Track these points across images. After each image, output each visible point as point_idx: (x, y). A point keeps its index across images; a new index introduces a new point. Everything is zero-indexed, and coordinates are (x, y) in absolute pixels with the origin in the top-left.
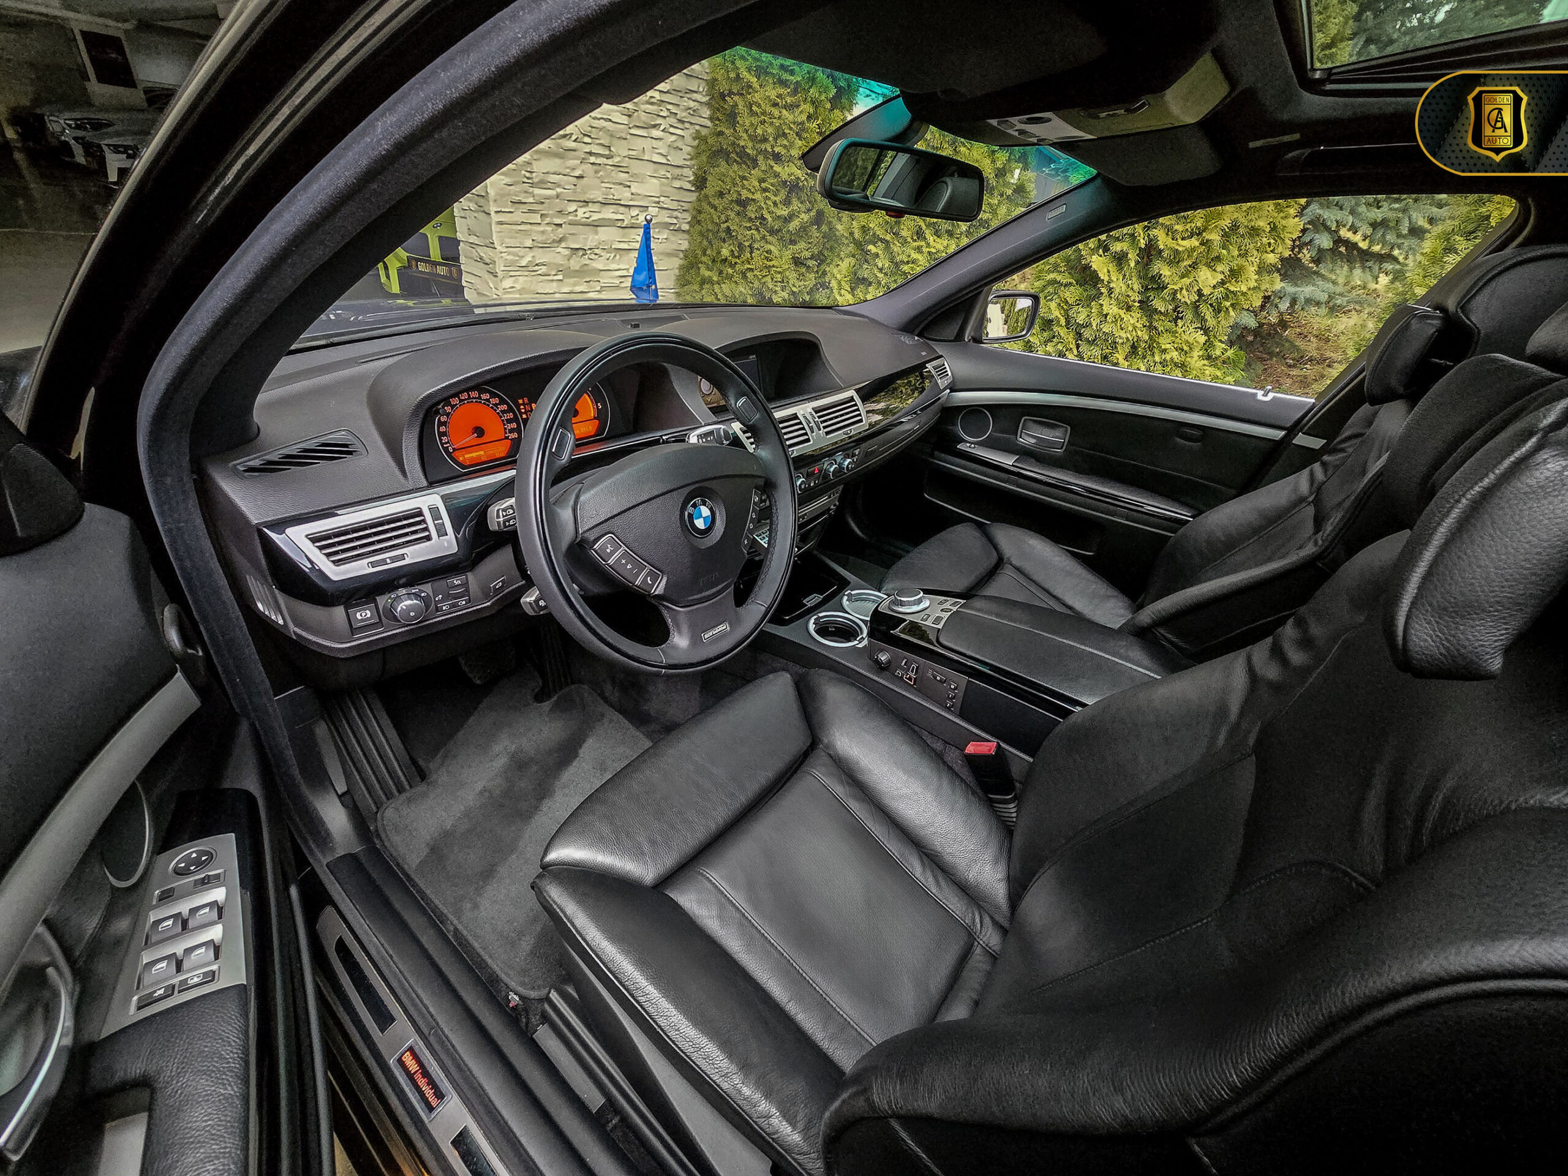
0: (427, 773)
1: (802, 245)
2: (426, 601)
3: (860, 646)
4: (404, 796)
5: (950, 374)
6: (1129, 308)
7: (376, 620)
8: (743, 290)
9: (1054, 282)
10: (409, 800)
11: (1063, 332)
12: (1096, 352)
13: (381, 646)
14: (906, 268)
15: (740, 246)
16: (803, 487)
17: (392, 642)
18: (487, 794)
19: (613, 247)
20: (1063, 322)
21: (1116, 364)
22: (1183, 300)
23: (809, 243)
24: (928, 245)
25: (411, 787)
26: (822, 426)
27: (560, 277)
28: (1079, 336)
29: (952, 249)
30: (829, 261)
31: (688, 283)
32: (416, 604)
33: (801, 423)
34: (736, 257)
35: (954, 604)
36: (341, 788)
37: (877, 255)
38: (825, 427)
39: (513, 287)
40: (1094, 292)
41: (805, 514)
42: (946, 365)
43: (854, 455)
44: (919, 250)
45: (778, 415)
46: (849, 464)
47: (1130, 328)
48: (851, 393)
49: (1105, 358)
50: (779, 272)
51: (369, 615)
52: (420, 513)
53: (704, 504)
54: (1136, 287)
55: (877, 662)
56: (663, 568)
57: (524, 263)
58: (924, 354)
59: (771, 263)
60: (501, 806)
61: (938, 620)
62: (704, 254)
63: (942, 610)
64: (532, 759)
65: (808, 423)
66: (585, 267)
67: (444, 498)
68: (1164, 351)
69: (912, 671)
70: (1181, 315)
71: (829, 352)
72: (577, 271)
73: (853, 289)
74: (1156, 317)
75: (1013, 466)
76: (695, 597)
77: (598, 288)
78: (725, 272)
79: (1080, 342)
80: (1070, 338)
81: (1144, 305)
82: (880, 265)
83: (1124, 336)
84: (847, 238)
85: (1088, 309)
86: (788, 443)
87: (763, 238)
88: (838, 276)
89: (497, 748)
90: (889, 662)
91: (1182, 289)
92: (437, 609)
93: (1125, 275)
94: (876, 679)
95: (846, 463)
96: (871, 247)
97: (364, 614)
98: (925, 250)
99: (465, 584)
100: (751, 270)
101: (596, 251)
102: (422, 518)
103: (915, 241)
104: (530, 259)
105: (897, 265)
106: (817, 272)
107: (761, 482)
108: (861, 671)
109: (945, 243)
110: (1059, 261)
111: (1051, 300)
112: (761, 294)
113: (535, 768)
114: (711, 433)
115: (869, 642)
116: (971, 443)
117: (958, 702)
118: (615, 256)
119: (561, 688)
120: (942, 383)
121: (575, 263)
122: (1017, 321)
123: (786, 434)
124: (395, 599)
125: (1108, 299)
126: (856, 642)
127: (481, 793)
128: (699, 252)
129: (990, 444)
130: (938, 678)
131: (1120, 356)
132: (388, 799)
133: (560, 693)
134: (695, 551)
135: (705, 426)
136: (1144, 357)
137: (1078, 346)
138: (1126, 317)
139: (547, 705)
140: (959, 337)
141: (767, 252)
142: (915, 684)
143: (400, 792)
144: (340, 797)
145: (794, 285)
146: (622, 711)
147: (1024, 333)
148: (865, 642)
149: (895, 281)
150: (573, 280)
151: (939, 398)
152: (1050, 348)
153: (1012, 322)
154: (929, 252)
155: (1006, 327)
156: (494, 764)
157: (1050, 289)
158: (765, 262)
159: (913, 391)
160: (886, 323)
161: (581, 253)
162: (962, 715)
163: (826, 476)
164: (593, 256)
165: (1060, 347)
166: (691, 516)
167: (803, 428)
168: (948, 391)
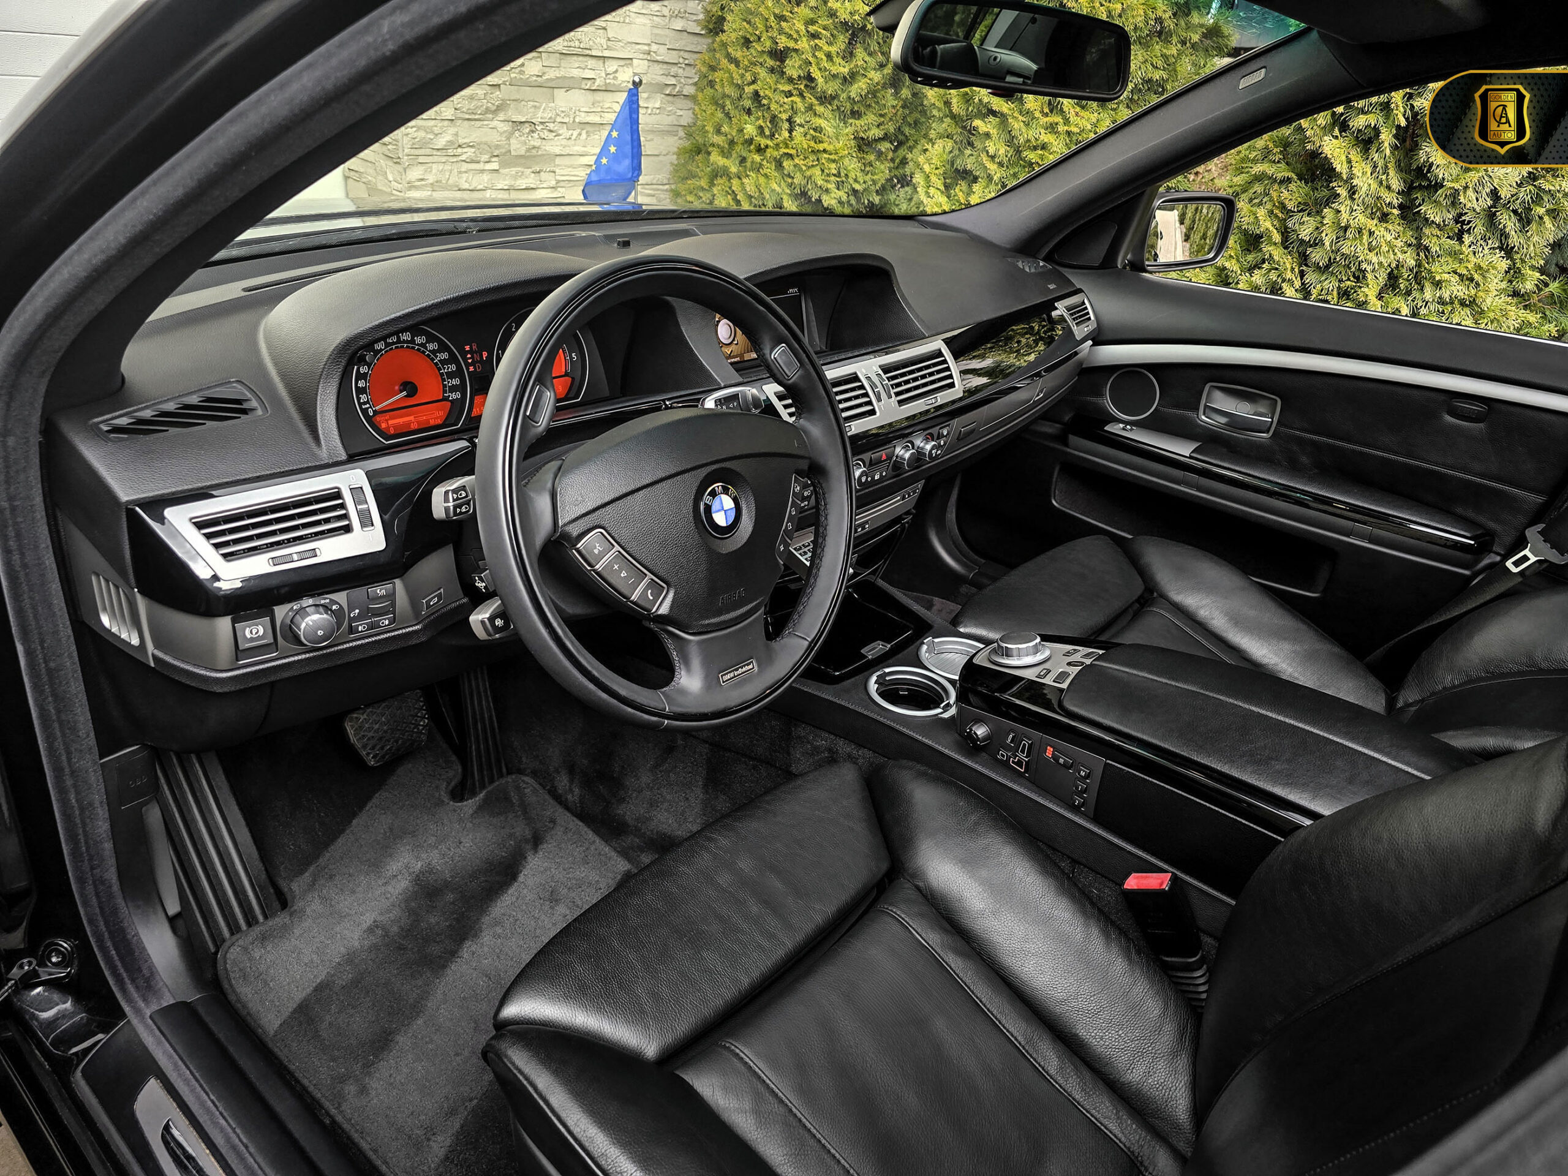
0: (289, 898)
1: (870, 118)
2: (339, 615)
3: (946, 715)
4: (257, 930)
5: (1092, 318)
6: (1384, 218)
7: (270, 640)
8: (778, 189)
9: (1259, 178)
10: (264, 938)
11: (1277, 253)
12: (1331, 284)
13: (273, 678)
14: (1032, 156)
15: (774, 119)
16: (864, 479)
17: (286, 674)
18: (379, 932)
19: (577, 120)
20: (1277, 237)
21: (1362, 304)
22: (1469, 205)
23: (881, 115)
24: (1067, 121)
25: (266, 917)
26: (892, 392)
27: (494, 166)
28: (1304, 259)
29: (1105, 126)
30: (911, 143)
31: (692, 176)
32: (324, 619)
33: (862, 387)
34: (766, 137)
35: (1087, 656)
36: (173, 907)
37: (987, 135)
38: (897, 394)
39: (422, 180)
40: (1326, 193)
41: (867, 522)
42: (1087, 304)
43: (940, 436)
44: (1052, 128)
45: (832, 373)
46: (932, 449)
47: (1385, 248)
48: (938, 344)
49: (1345, 294)
50: (834, 161)
51: (261, 632)
52: (338, 495)
53: (726, 491)
54: (1396, 184)
55: (971, 738)
56: (669, 579)
57: (441, 142)
58: (1052, 287)
59: (821, 147)
60: (401, 948)
61: (1063, 676)
62: (718, 131)
63: (1069, 664)
64: (447, 884)
65: (873, 386)
66: (534, 151)
67: (370, 475)
68: (1438, 284)
69: (1023, 752)
70: (1466, 227)
71: (906, 284)
72: (521, 156)
73: (947, 187)
74: (1427, 231)
75: (1191, 457)
76: (713, 621)
77: (553, 183)
78: (749, 160)
79: (1304, 268)
80: (1287, 262)
81: (1409, 213)
82: (991, 151)
83: (1375, 260)
84: (939, 110)
85: (1319, 218)
86: (844, 415)
87: (810, 108)
88: (927, 168)
89: (394, 866)
90: (987, 738)
91: (1466, 188)
92: (351, 630)
93: (1375, 167)
94: (969, 763)
95: (928, 447)
96: (977, 123)
97: (255, 631)
98: (1061, 128)
99: (391, 596)
100: (790, 156)
101: (551, 126)
102: (340, 501)
103: (1046, 115)
104: (448, 138)
105: (1018, 152)
106: (893, 160)
107: (804, 465)
108: (946, 751)
109: (1094, 117)
110: (1271, 145)
111: (1260, 204)
112: (804, 194)
113: (450, 897)
114: (734, 397)
115: (960, 711)
116: (1126, 423)
117: (1092, 796)
118: (580, 134)
119: (492, 781)
120: (1079, 332)
121: (517, 146)
122: (1204, 237)
123: (840, 402)
124: (297, 612)
125: (1348, 202)
126: (939, 710)
127: (370, 930)
128: (710, 128)
129: (1155, 425)
130: (1061, 761)
131: (1370, 292)
132: (232, 934)
133: (490, 788)
134: (713, 556)
135: (726, 387)
136: (1408, 293)
137: (1302, 274)
138: (1380, 231)
139: (469, 806)
140: (1107, 263)
141: (815, 130)
142: (1026, 771)
143: (249, 925)
144: (172, 920)
145: (856, 180)
146: (583, 816)
147: (1211, 255)
148: (953, 711)
149: (1015, 175)
150: (513, 170)
151: (1076, 353)
152: (1258, 278)
153: (1196, 237)
154: (1069, 133)
155: (1188, 245)
156: (390, 888)
157: (1258, 188)
158: (812, 144)
159: (1036, 342)
160: (994, 241)
161: (526, 129)
162: (1096, 820)
163: (897, 466)
164: (546, 134)
165: (1273, 276)
166: (708, 509)
167: (866, 395)
168: (1090, 342)
